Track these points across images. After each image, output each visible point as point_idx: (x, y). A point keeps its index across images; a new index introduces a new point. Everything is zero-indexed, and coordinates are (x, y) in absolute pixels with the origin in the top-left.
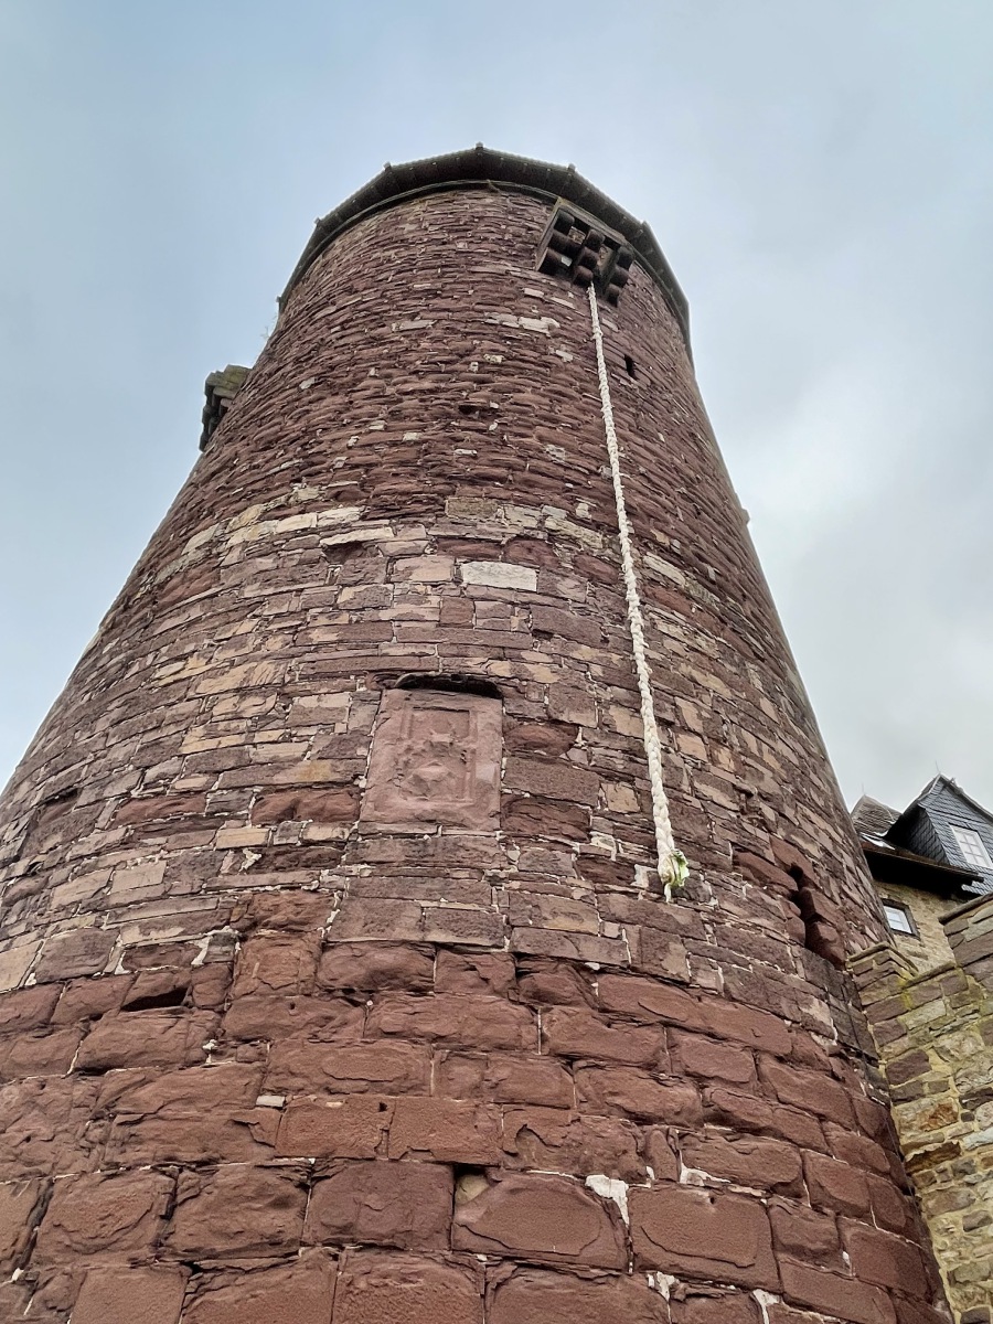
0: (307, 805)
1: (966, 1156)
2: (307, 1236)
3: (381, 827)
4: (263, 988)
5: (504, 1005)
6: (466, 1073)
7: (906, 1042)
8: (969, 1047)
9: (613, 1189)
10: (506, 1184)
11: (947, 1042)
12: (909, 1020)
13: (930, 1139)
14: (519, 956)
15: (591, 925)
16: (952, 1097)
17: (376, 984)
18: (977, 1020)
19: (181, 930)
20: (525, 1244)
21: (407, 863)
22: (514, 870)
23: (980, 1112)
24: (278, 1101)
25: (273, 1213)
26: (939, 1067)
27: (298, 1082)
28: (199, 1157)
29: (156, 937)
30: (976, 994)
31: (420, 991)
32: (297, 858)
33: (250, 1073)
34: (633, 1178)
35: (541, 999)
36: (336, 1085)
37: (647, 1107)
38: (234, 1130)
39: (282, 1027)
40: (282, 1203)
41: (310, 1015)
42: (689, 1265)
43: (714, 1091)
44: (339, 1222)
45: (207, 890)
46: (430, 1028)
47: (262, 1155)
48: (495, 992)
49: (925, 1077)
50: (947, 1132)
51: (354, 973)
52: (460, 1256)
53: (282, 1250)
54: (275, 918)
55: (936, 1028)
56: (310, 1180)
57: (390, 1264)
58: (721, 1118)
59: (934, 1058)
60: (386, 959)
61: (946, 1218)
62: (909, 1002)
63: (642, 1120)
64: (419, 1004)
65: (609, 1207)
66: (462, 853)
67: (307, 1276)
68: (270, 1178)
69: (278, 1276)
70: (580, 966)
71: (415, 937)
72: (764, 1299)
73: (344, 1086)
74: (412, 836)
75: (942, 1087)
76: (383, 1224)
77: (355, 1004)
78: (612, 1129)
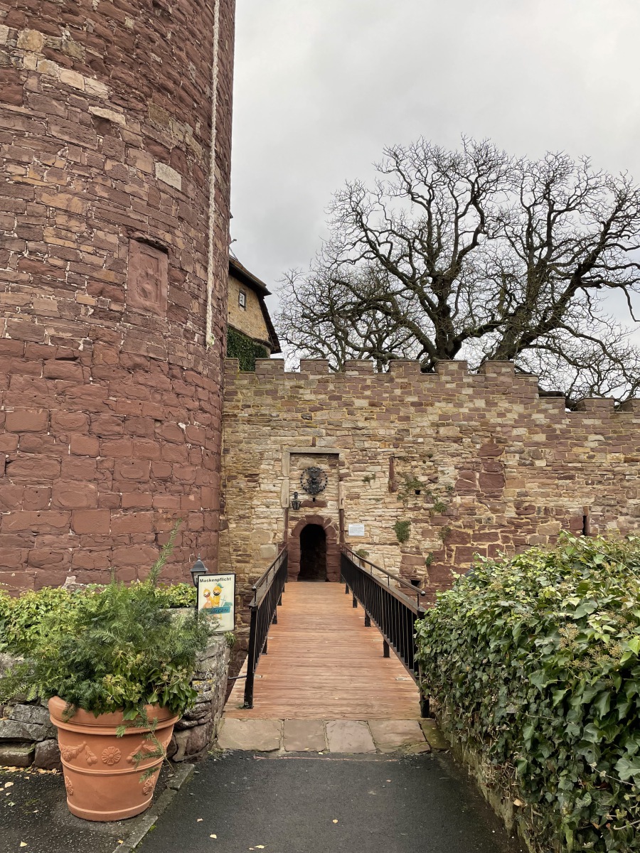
0: (108, 292)
1: (238, 418)
2: (126, 433)
3: (134, 310)
4: (105, 364)
5: (166, 378)
6: (158, 397)
7: (233, 387)
8: (249, 394)
9: (183, 426)
10: (165, 424)
11: (244, 391)
12: (236, 382)
13: (231, 412)
14: (170, 364)
15: (185, 355)
16: (240, 404)
17: (136, 367)
18: (254, 389)
19: (71, 335)
20: (168, 437)
21: (143, 326)
22: (169, 334)
23: (245, 410)
24: (115, 399)
25: (117, 427)
26: (240, 396)
27: (119, 395)
28: (95, 411)
29: (62, 335)
30: (256, 382)
31: (147, 372)
32: (107, 315)
33: (105, 390)
34: (186, 423)
35: (174, 377)
36: (129, 397)
37: (191, 407)
38: (104, 405)
39: (112, 377)
40: (119, 425)
41: (120, 375)
42: (194, 442)
43: (202, 403)
44: (133, 430)
45: (78, 320)
46: (149, 383)
47: (112, 413)
48: (164, 375)
49: (235, 397)
50: (236, 412)
51: (129, 363)
52: (156, 440)
53: (121, 435)
54: (104, 339)
55: (243, 387)
56: (124, 420)
57: (143, 440)
58: (201, 409)
59: (239, 393)
60: (138, 360)
61: (227, 429)
62: (238, 377)
63: (189, 410)
64: (147, 375)
65: (183, 430)
66: (157, 325)
67: (126, 441)
68: (115, 419)
69: (119, 441)
70: (182, 368)
71: (146, 354)
72: (203, 448)
73: (132, 397)
74: (143, 315)
75: (239, 401)
76: (142, 432)
77: (130, 373)
78: (184, 412)
